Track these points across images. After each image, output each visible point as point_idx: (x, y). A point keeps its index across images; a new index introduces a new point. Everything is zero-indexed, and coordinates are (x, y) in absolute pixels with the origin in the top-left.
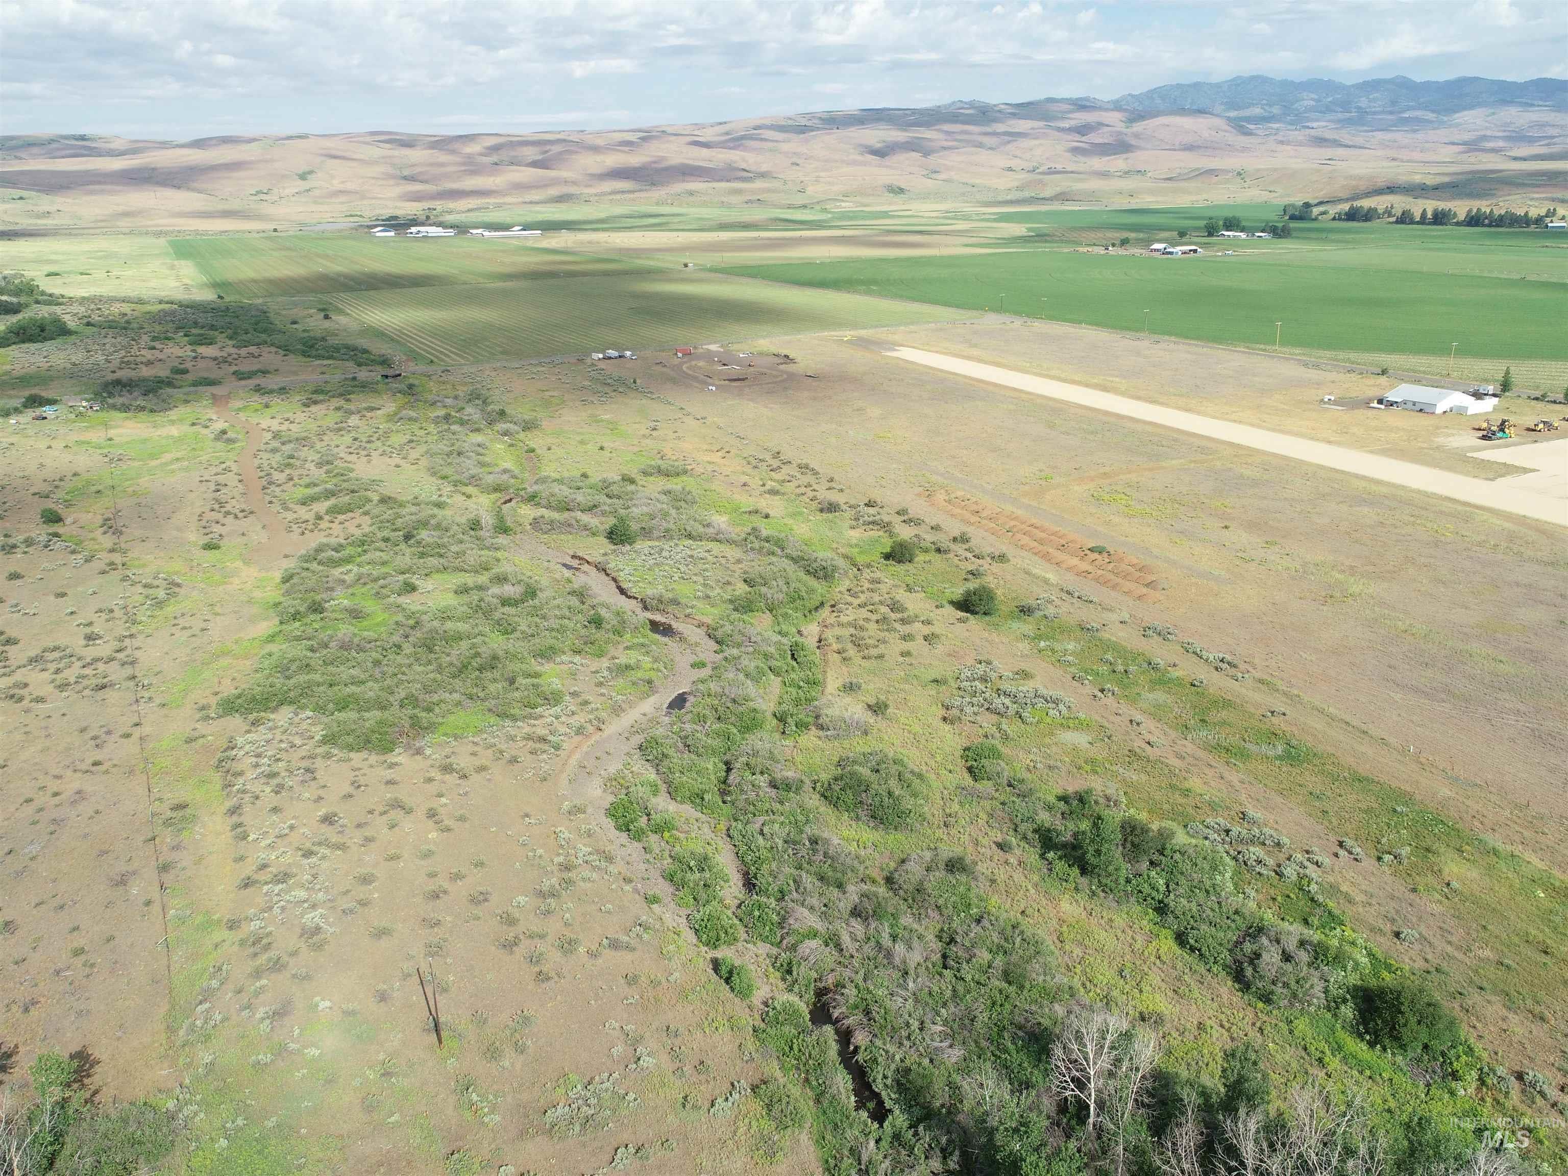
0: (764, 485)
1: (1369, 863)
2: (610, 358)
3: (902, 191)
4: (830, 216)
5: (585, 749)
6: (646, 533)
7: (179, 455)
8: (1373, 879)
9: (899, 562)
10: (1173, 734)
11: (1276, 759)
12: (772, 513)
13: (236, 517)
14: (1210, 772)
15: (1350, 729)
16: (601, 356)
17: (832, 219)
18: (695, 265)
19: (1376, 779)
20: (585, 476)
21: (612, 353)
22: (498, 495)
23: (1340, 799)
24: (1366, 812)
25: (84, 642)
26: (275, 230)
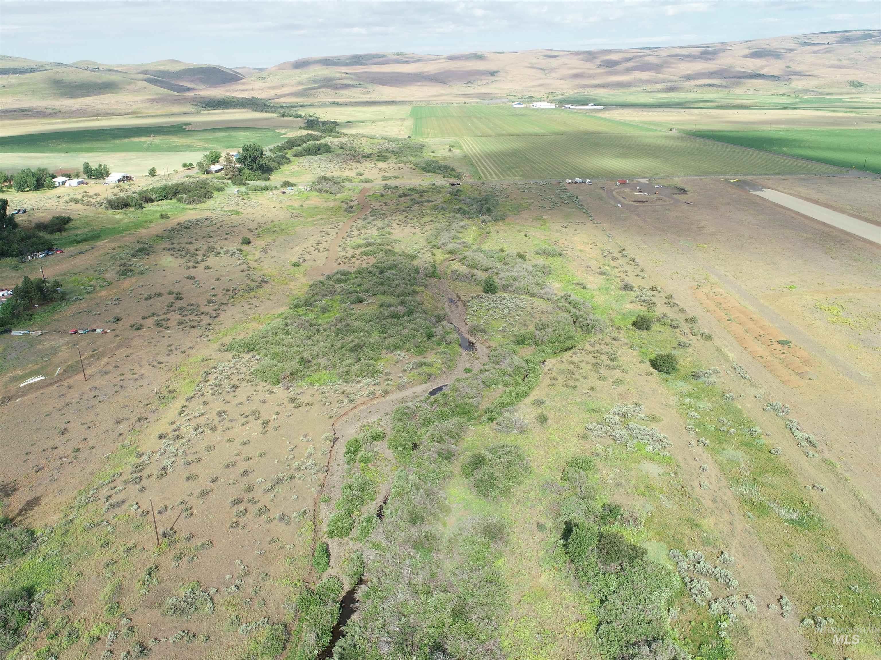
0: (600, 268)
1: (790, 620)
2: (576, 183)
3: (861, 85)
4: (798, 100)
5: (368, 405)
6: (505, 288)
7: (324, 216)
8: (783, 634)
9: (639, 329)
10: (724, 482)
11: (787, 521)
12: (588, 286)
13: (319, 251)
14: (726, 517)
15: (869, 514)
16: (570, 181)
17: (797, 103)
18: (677, 129)
19: (857, 558)
20: (502, 251)
21: (578, 180)
22: (450, 255)
23: (813, 565)
24: (825, 582)
25: (206, 303)
26: (465, 103)
